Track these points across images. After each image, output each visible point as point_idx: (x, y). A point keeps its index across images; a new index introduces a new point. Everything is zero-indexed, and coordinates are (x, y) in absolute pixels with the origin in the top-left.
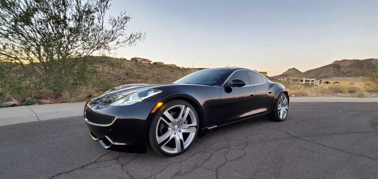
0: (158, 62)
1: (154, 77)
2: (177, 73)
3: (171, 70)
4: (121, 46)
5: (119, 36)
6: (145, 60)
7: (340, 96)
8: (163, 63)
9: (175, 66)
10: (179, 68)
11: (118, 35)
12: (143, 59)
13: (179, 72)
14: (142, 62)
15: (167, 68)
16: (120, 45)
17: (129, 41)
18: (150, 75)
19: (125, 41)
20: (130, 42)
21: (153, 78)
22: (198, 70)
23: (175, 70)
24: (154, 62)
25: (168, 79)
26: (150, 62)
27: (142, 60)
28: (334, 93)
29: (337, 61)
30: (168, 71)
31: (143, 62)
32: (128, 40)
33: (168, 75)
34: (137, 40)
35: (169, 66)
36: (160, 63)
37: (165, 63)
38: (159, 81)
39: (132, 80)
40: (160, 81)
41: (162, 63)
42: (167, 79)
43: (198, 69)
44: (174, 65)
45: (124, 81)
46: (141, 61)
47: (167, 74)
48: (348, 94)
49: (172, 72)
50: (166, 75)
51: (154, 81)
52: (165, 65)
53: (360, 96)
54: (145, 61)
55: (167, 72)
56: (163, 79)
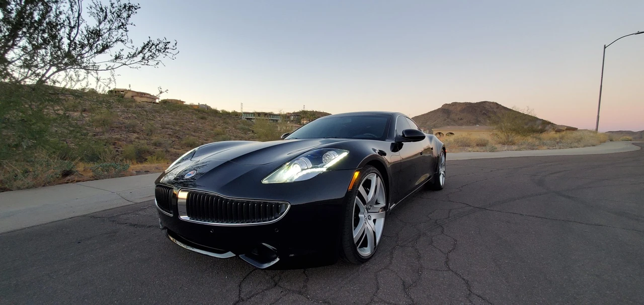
0: (172, 100)
1: (167, 128)
2: (213, 121)
3: (201, 115)
4: (125, 64)
5: (115, 44)
6: (142, 95)
7: (470, 151)
8: (183, 102)
9: (208, 108)
10: (215, 112)
11: (114, 40)
12: (138, 93)
13: (217, 119)
14: (135, 98)
15: (192, 111)
16: (123, 61)
17: (141, 55)
18: (157, 125)
19: (132, 54)
20: (143, 58)
21: (164, 130)
22: (253, 115)
23: (209, 115)
24: (162, 99)
25: (197, 133)
26: (155, 99)
27: (136, 94)
28: (462, 148)
29: (446, 104)
30: (194, 117)
31: (138, 99)
32: (139, 53)
33: (195, 125)
34: (161, 54)
35: (196, 108)
36: (177, 101)
37: (188, 103)
38: (177, 136)
39: (117, 136)
40: (181, 137)
41: (180, 101)
42: (194, 132)
43: (252, 113)
44: (206, 105)
45: (97, 137)
46: (132, 97)
47: (193, 124)
48: (478, 148)
49: (202, 118)
50: (191, 126)
51: (168, 136)
52: (187, 106)
53: (493, 150)
54: (142, 97)
55: (192, 118)
56: (187, 132)
